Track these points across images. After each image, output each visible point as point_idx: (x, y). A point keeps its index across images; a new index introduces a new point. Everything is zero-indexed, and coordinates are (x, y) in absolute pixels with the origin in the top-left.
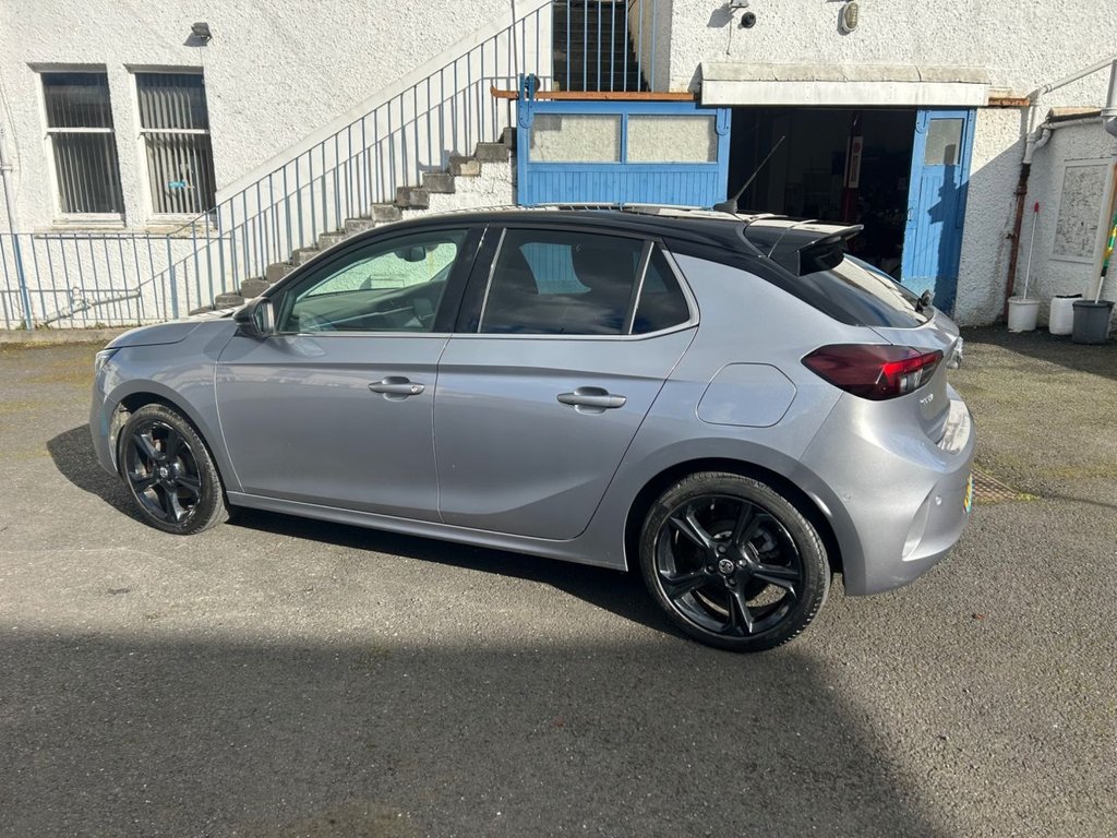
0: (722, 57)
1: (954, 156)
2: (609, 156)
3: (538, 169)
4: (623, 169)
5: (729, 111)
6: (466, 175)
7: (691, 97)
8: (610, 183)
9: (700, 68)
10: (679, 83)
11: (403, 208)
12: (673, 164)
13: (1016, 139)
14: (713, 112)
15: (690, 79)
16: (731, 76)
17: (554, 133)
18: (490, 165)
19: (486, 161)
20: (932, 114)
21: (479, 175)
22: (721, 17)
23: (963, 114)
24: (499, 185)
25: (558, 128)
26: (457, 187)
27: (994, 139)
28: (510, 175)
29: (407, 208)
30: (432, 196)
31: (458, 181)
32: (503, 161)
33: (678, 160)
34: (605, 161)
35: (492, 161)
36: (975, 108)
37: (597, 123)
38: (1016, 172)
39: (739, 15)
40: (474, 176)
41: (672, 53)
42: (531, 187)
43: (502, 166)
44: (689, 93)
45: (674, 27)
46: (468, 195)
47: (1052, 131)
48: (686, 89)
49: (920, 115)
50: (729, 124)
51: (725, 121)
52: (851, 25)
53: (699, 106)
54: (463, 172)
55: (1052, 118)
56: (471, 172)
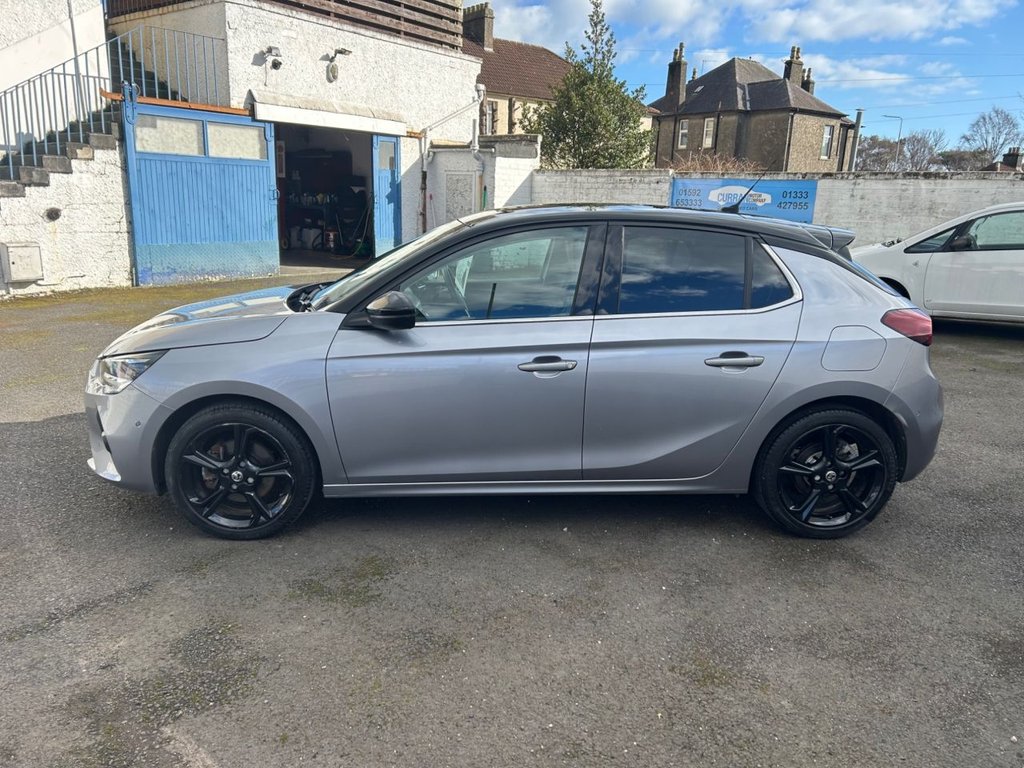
0: (262, 87)
1: (394, 162)
2: (193, 150)
3: (145, 157)
4: (207, 161)
5: (273, 125)
6: (81, 159)
7: (247, 113)
8: (199, 170)
9: (250, 92)
10: (238, 101)
11: (25, 185)
12: (240, 159)
13: (418, 156)
14: (262, 125)
15: (244, 100)
16: (273, 102)
17: (151, 130)
18: (102, 151)
19: (98, 148)
20: (381, 138)
21: (93, 159)
22: (259, 59)
23: (394, 140)
24: (109, 168)
25: (154, 126)
26: (74, 169)
27: (409, 156)
28: (118, 160)
29: (30, 185)
30: (52, 175)
31: (74, 163)
32: (112, 149)
33: (242, 157)
34: (191, 154)
35: (103, 148)
36: (400, 136)
37: (182, 125)
38: (420, 175)
39: (270, 59)
40: (88, 159)
41: (230, 80)
42: (139, 171)
43: (111, 152)
44: (245, 109)
45: (230, 61)
46: (84, 176)
47: (434, 153)
48: (242, 106)
49: (375, 138)
50: (273, 134)
51: (271, 133)
52: (335, 77)
53: (254, 119)
54: (79, 156)
55: (433, 146)
56: (87, 157)
